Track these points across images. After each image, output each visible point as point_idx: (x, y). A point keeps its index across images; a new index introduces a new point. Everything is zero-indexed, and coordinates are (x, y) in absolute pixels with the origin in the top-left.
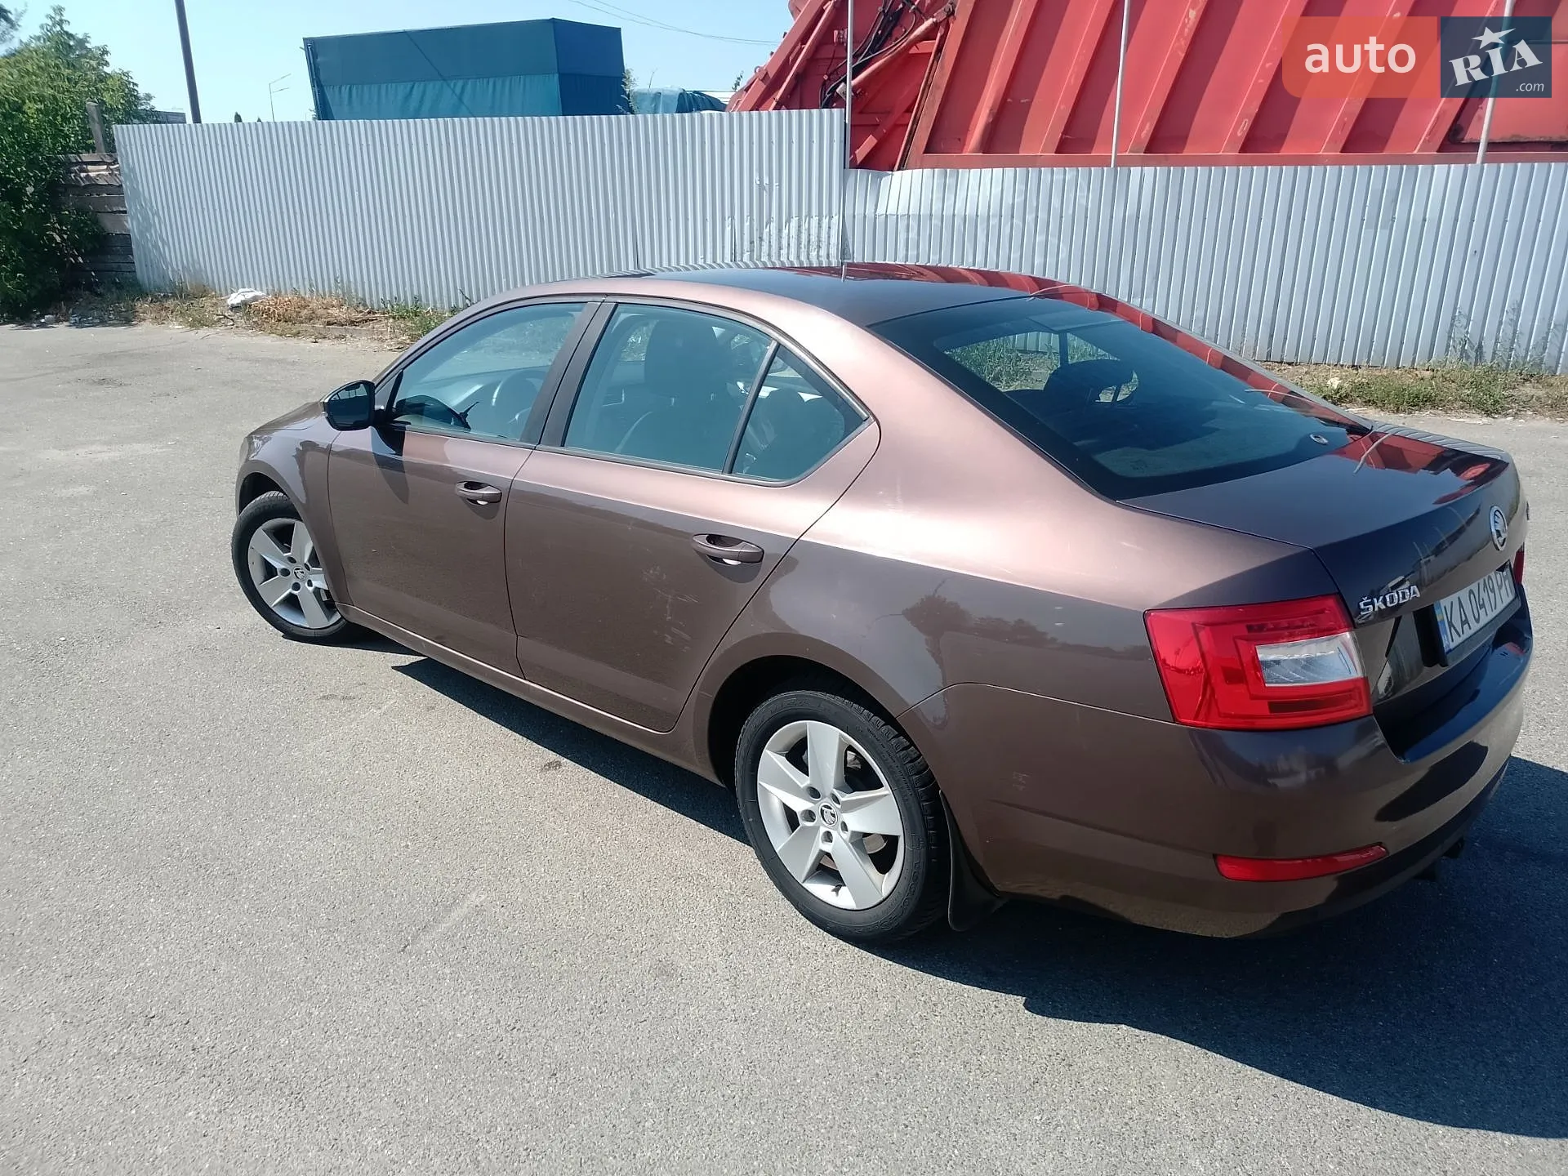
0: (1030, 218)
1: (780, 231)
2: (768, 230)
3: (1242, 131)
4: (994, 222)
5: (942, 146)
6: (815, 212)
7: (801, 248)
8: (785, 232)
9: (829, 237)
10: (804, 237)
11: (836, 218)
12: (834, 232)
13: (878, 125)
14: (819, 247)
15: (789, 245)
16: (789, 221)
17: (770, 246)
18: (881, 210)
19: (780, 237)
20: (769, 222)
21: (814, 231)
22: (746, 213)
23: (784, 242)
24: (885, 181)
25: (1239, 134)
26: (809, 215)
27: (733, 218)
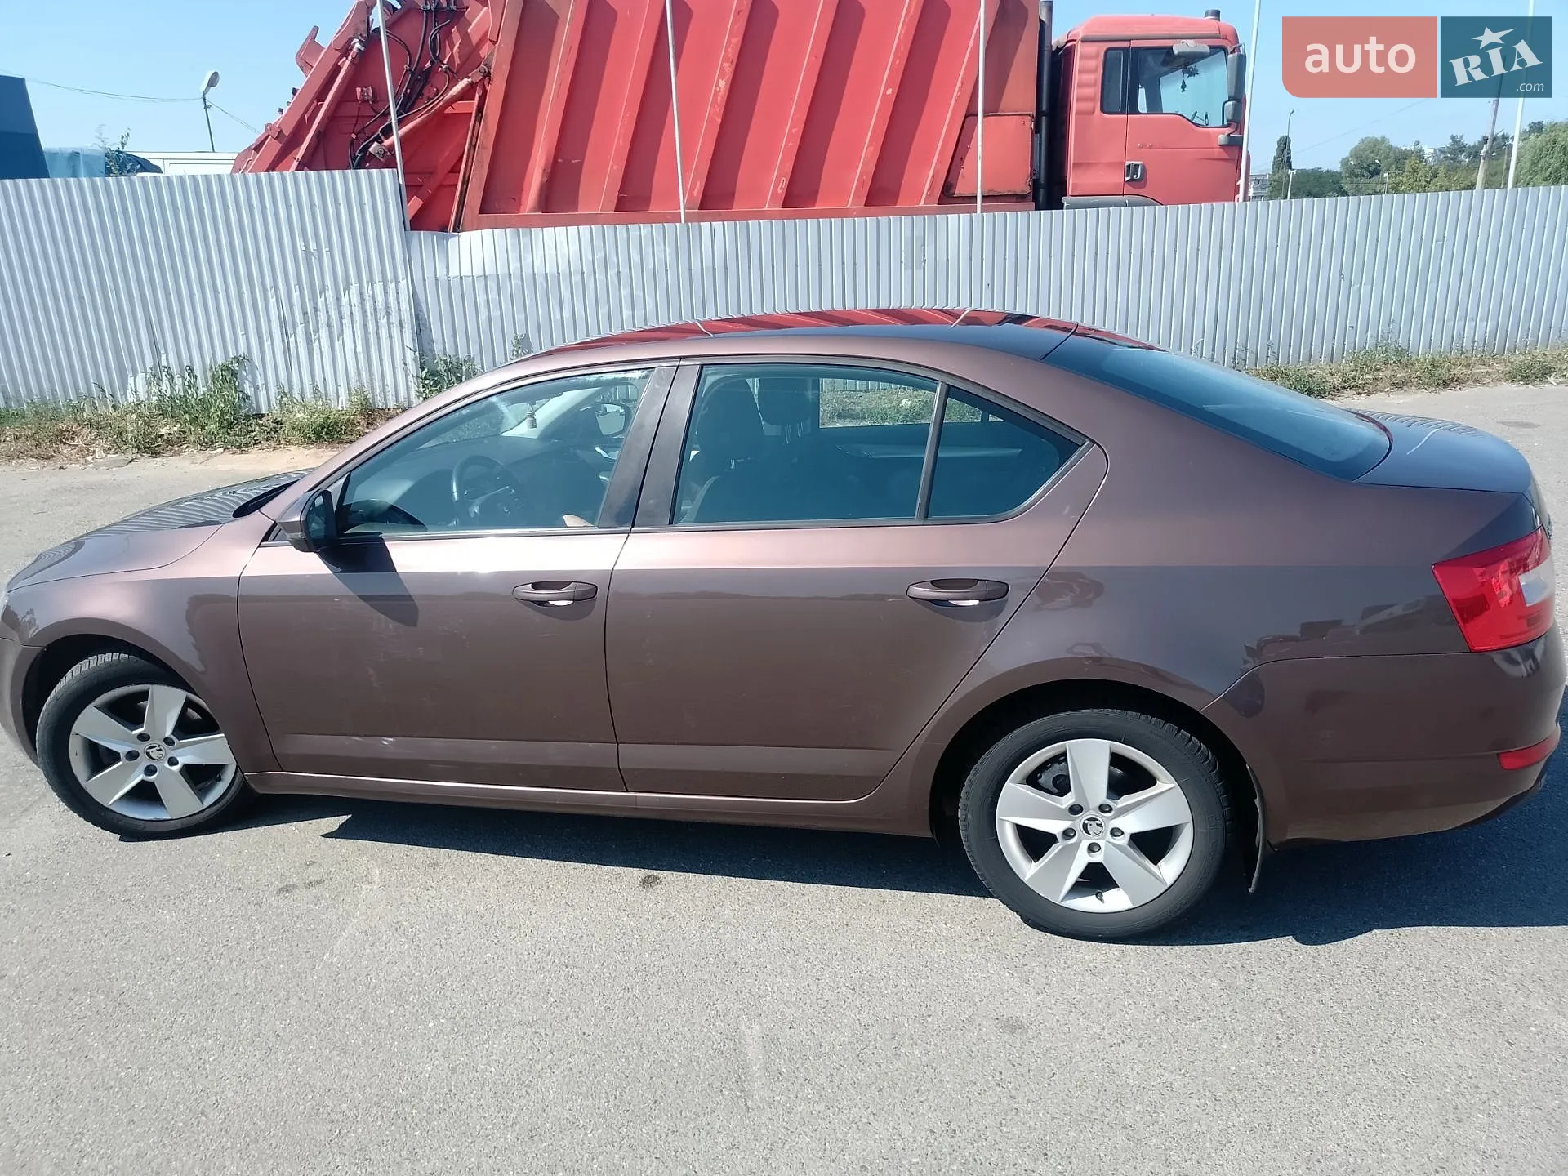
0: (612, 273)
1: (338, 299)
2: (323, 298)
3: (781, 190)
4: (577, 278)
5: (497, 206)
6: (377, 276)
7: (367, 316)
8: (345, 300)
9: (399, 303)
10: (369, 304)
11: (403, 283)
12: (403, 296)
13: (421, 186)
14: (388, 314)
15: (352, 313)
16: (347, 287)
17: (329, 317)
18: (454, 272)
19: (339, 306)
20: (323, 290)
21: (380, 298)
22: (293, 281)
23: (346, 311)
24: (452, 243)
25: (780, 191)
26: (372, 281)
27: (277, 288)
